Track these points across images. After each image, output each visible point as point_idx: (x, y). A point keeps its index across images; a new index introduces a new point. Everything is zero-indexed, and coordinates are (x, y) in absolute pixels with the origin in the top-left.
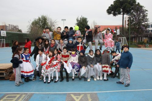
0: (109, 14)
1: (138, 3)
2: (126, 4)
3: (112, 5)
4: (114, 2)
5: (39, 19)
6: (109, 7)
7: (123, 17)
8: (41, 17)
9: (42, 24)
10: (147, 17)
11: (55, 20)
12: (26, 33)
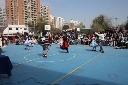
5: (98, 17)
8: (99, 16)
9: (101, 21)
11: (111, 18)
12: (90, 29)
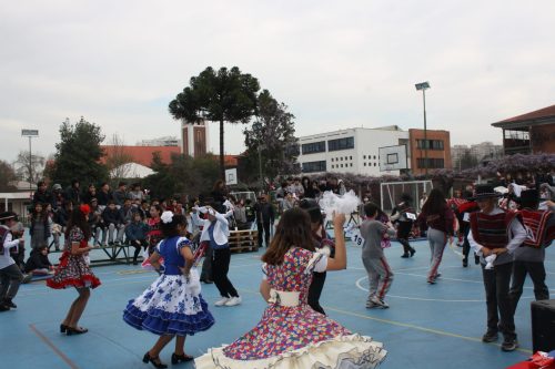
0: (177, 117)
1: (266, 91)
2: (235, 91)
3: (187, 90)
4: (193, 78)
6: (180, 96)
7: (222, 129)
10: (296, 135)
